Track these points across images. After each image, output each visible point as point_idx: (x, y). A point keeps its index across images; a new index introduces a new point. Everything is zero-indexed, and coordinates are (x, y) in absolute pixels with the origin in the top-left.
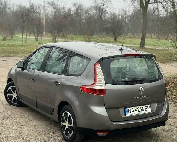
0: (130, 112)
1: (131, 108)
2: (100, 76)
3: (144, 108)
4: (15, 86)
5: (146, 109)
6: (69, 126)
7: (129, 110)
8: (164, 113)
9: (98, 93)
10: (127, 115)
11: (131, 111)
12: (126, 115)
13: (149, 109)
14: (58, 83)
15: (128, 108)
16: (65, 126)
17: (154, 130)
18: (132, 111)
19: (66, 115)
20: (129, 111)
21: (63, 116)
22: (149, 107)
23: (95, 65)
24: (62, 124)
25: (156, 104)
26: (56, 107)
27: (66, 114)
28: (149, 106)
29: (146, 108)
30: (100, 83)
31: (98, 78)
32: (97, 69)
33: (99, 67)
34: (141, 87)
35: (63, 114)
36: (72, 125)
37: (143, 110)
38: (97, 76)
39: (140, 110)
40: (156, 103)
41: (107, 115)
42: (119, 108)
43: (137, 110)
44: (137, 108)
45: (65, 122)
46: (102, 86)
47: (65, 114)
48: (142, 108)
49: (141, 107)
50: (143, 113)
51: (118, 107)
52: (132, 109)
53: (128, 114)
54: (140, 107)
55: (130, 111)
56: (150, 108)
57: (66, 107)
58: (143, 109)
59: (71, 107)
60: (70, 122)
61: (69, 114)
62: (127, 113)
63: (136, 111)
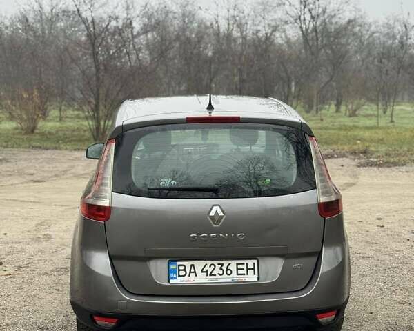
0: (182, 273)
1: (188, 264)
3: (233, 267)
5: (240, 272)
7: (182, 268)
10: (172, 281)
11: (188, 270)
12: (168, 281)
13: (251, 271)
15: (178, 263)
18: (190, 272)
20: (179, 270)
22: (251, 267)
28: (251, 263)
29: (240, 267)
39: (217, 271)
40: (279, 257)
43: (207, 272)
44: (208, 265)
48: (224, 268)
49: (222, 265)
52: (192, 265)
53: (175, 278)
54: (221, 262)
55: (184, 270)
56: (254, 269)
58: (227, 270)
62: (172, 276)
63: (202, 272)
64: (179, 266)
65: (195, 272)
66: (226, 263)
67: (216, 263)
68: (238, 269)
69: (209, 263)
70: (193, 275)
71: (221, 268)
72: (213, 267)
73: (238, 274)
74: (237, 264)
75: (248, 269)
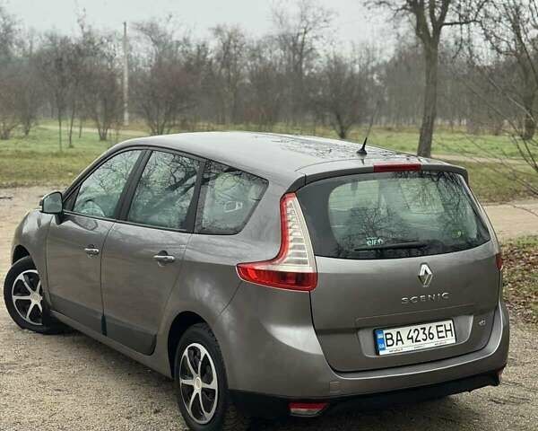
1: (394, 332)
2: (299, 234)
3: (434, 331)
4: (36, 272)
5: (440, 335)
6: (203, 390)
7: (389, 336)
8: (494, 346)
9: (292, 285)
10: (381, 353)
11: (395, 338)
12: (377, 353)
13: (449, 333)
14: (169, 257)
16: (191, 388)
17: (464, 398)
18: (398, 340)
19: (195, 354)
20: (387, 339)
21: (185, 357)
22: (448, 328)
23: (283, 199)
24: (183, 381)
25: (471, 319)
26: (162, 331)
27: (195, 351)
28: (448, 324)
29: (440, 329)
30: (299, 255)
31: (291, 238)
32: (289, 210)
33: (293, 204)
34: (425, 267)
35: (186, 353)
36: (214, 385)
37: (431, 336)
38: (290, 231)
39: (421, 336)
40: (471, 314)
41: (322, 353)
42: (357, 330)
43: (412, 338)
44: (412, 331)
45: (191, 376)
46: (305, 262)
47: (192, 352)
48: (427, 332)
49: (424, 329)
50: (429, 344)
51: (353, 326)
52: (398, 332)
53: (384, 349)
54: (423, 326)
55: (391, 339)
56: (451, 330)
57: (195, 329)
58: (430, 334)
59: (210, 331)
60: (206, 377)
61: (204, 351)
62: (381, 346)
64: (386, 334)
65: (401, 340)
66: (427, 326)
67: (419, 327)
68: (438, 332)
69: (413, 328)
70: (400, 343)
71: (424, 333)
72: (416, 332)
73: (439, 338)
74: (437, 326)
75: (446, 331)
